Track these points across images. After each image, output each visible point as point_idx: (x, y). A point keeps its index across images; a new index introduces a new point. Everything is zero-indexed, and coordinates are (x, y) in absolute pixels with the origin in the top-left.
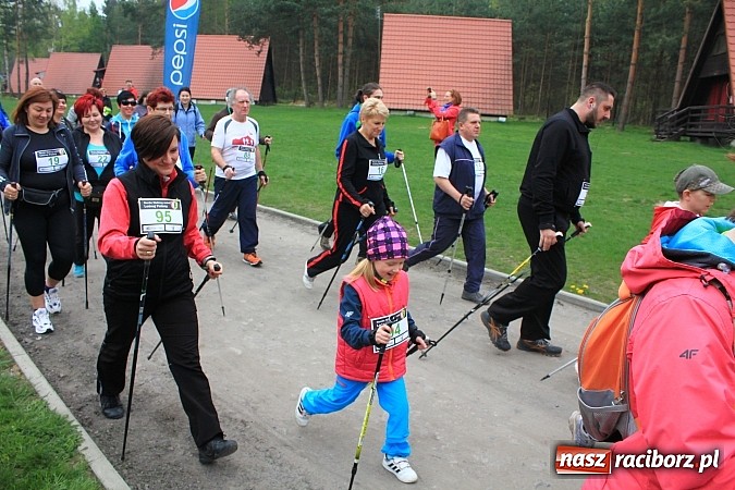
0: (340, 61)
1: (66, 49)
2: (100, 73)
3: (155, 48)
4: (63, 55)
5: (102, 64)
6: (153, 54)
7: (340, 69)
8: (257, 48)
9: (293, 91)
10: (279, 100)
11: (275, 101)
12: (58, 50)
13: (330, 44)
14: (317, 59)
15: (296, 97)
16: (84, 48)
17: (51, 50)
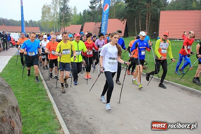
0: (147, 25)
1: (73, 24)
2: (82, 30)
3: (96, 23)
4: (73, 25)
5: (82, 27)
6: (95, 24)
7: (147, 27)
8: (123, 22)
9: (133, 34)
10: (129, 36)
11: (128, 36)
12: (72, 24)
13: (144, 20)
14: (140, 24)
15: (133, 35)
16: (78, 23)
17: (70, 24)
